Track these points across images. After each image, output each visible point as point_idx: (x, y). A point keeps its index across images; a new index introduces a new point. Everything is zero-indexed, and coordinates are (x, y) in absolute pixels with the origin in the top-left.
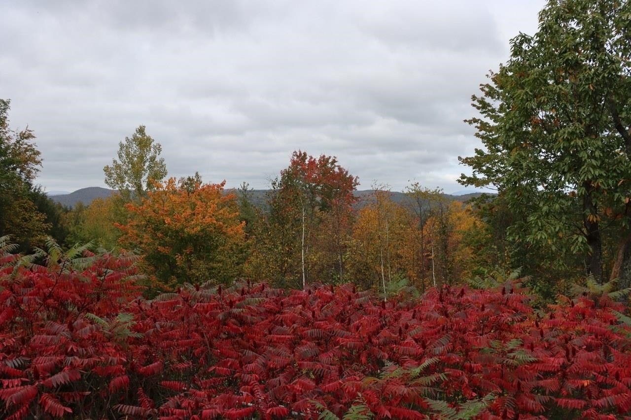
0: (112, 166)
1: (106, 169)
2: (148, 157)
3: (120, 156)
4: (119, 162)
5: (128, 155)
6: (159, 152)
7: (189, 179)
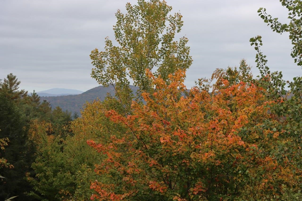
0: (104, 50)
1: (95, 55)
2: (160, 36)
3: (118, 35)
4: (116, 44)
5: (129, 32)
6: (179, 27)
7: (230, 72)
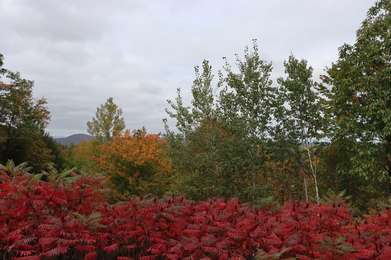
0: (92, 122)
1: (88, 124)
2: (114, 117)
3: (97, 116)
4: (97, 119)
5: (102, 115)
6: (121, 114)
7: (139, 131)
